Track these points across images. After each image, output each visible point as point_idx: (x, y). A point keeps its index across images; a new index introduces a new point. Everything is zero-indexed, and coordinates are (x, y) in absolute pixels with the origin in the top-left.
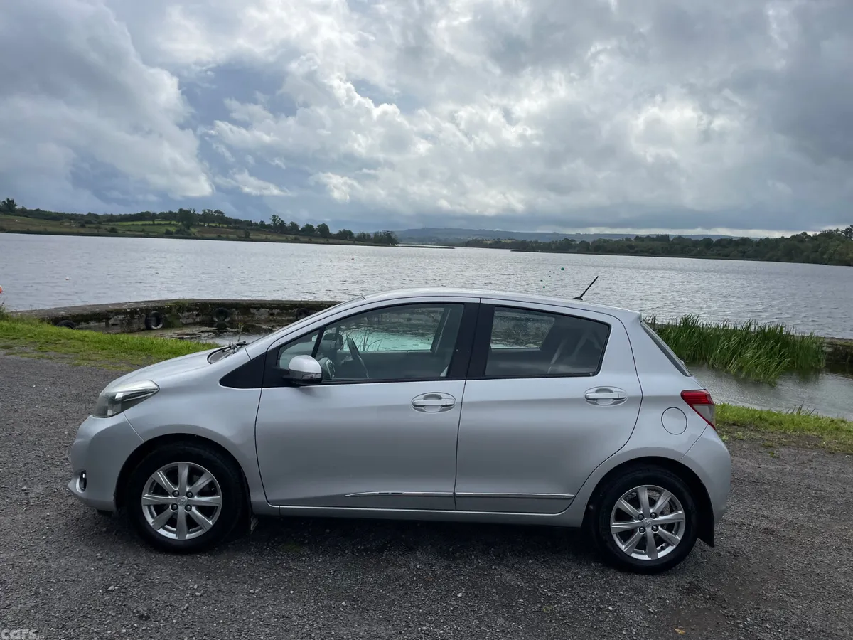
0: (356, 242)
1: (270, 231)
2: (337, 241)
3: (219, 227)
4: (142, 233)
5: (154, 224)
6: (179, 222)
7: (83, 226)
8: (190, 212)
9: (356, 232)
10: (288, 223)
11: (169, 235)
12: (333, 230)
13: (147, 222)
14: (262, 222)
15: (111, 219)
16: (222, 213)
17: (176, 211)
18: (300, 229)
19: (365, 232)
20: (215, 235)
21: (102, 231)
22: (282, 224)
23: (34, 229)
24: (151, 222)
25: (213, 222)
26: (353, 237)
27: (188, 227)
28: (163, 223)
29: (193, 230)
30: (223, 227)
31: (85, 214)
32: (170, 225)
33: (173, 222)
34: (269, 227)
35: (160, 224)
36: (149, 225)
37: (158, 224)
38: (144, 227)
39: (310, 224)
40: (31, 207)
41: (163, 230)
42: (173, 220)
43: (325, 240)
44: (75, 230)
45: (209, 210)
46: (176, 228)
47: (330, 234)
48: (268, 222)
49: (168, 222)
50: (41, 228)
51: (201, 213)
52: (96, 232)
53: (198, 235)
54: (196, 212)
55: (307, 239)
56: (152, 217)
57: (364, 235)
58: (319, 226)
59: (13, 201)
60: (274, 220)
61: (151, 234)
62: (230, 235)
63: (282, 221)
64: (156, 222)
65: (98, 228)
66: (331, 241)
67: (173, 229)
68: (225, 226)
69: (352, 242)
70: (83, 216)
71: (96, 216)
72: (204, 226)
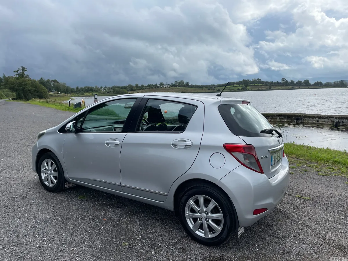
0: (324, 87)
1: (281, 85)
2: (313, 87)
3: (259, 85)
4: (229, 90)
5: (234, 87)
6: (243, 85)
7: (209, 89)
8: (247, 80)
9: (324, 82)
10: (289, 80)
11: (239, 90)
12: (312, 82)
13: (231, 86)
14: (277, 82)
15: (219, 86)
16: (260, 79)
17: (242, 80)
18: (295, 83)
19: (329, 82)
20: (257, 89)
21: (215, 91)
22: (287, 82)
23: (194, 92)
24: (233, 86)
25: (256, 83)
26: (322, 85)
27: (246, 87)
28: (237, 86)
29: (248, 88)
30: (260, 85)
31: (211, 85)
32: (240, 86)
33: (241, 85)
34: (280, 83)
35: (236, 86)
36: (232, 87)
37: (235, 86)
38: (230, 88)
39: (300, 80)
40: (194, 84)
41: (237, 88)
42: (241, 84)
43: (307, 87)
44: (206, 91)
45: (255, 79)
46: (241, 87)
47: (310, 84)
48: (280, 81)
49: (239, 85)
50: (196, 91)
51: (252, 80)
52: (213, 91)
53: (250, 89)
54: (250, 80)
55: (298, 88)
56: (233, 84)
57: (328, 83)
58: (304, 81)
59: (188, 83)
60: (283, 80)
61: (232, 90)
62: (263, 89)
63: (287, 80)
64: (234, 86)
65: (214, 90)
66: (310, 87)
67: (240, 88)
68: (261, 85)
69: (321, 87)
70: (209, 86)
71: (214, 85)
72: (253, 85)
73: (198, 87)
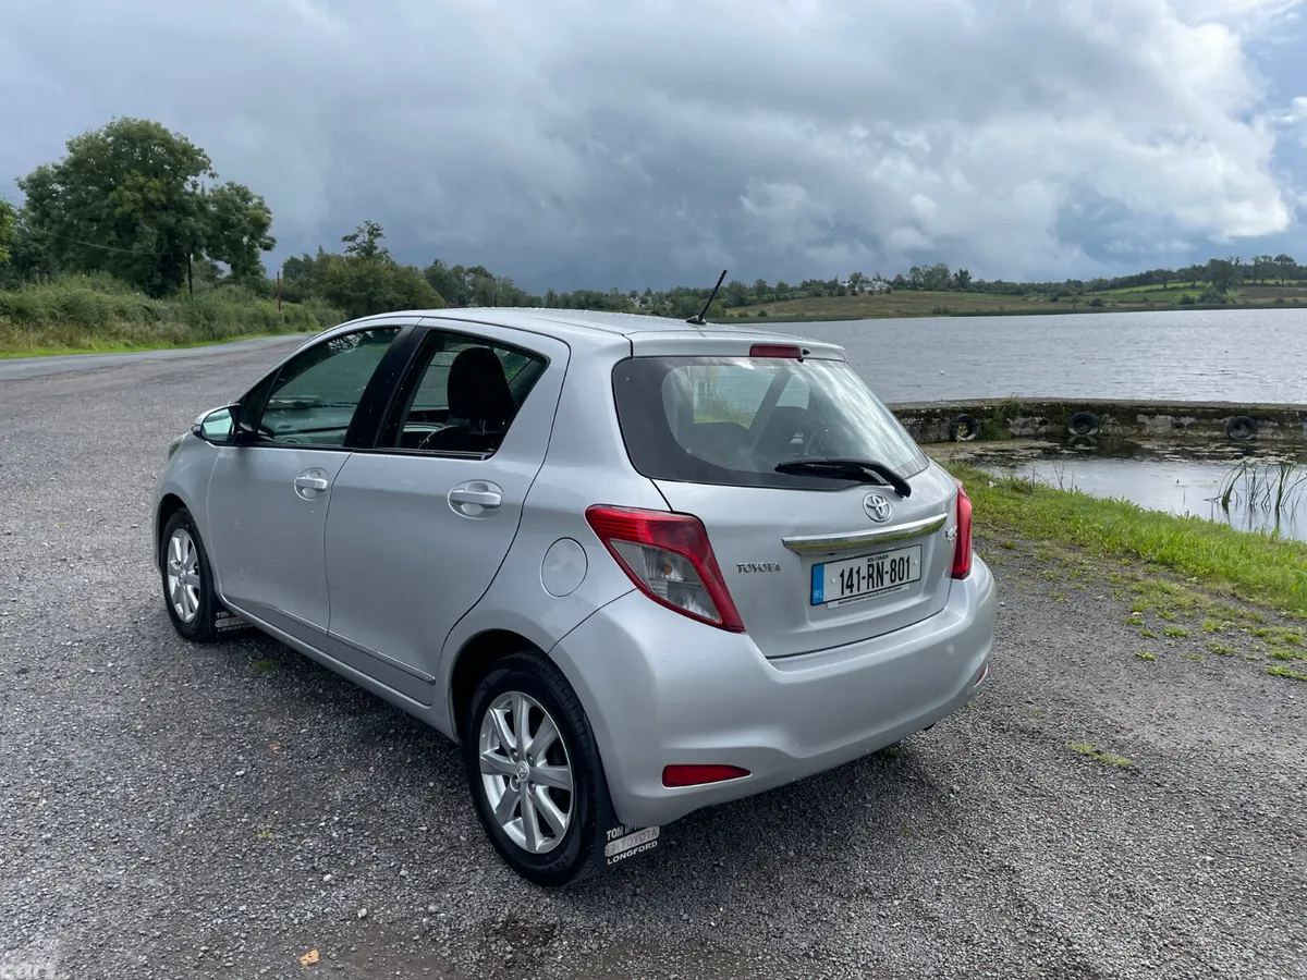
3: (1283, 285)
4: (1143, 305)
5: (1165, 289)
6: (1207, 281)
7: (1055, 300)
8: (1229, 264)
11: (1188, 304)
13: (1154, 287)
15: (1100, 286)
16: (1290, 260)
17: (1204, 264)
20: (1272, 300)
21: (1081, 305)
23: (986, 309)
24: (1161, 287)
25: (1272, 277)
27: (1223, 290)
28: (1181, 285)
29: (1231, 293)
30: (1290, 285)
31: (1063, 281)
32: (1193, 287)
33: (1198, 284)
35: (1177, 289)
36: (1157, 290)
37: (1172, 289)
38: (1147, 295)
40: (990, 279)
41: (1179, 296)
42: (1199, 279)
44: (1041, 307)
45: (1265, 257)
46: (1201, 293)
49: (1189, 284)
50: (996, 308)
51: (1252, 263)
52: (1071, 307)
53: (1239, 301)
54: (1242, 263)
56: (1163, 277)
59: (967, 273)
61: (1156, 305)
62: (1300, 299)
64: (1169, 286)
65: (1075, 301)
67: (1195, 295)
68: (1294, 282)
70: (1058, 285)
71: (1078, 284)
72: (1254, 284)
73: (1006, 289)
